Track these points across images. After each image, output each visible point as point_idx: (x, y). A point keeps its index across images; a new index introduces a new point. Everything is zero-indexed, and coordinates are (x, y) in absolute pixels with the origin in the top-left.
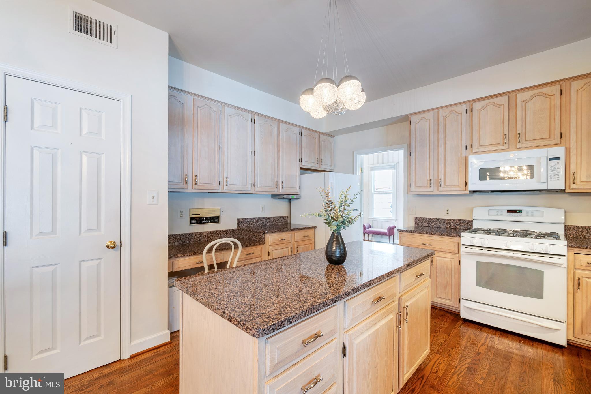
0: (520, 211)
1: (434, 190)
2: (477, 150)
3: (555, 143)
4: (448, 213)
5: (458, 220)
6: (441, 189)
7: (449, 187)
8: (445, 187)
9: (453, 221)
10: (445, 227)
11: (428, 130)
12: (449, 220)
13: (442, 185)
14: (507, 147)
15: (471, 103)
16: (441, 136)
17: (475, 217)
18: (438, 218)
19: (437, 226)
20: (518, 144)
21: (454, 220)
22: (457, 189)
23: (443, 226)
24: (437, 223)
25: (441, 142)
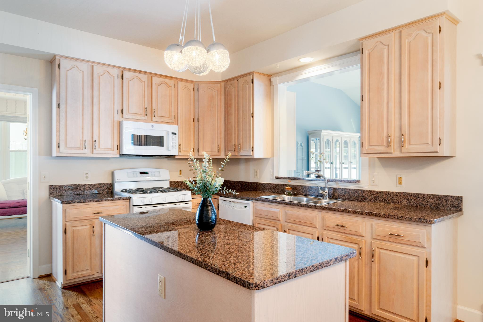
0: (147, 173)
1: (87, 153)
2: (127, 117)
3: (171, 122)
4: (87, 177)
5: (98, 184)
6: (95, 151)
7: (103, 149)
8: (99, 149)
9: (93, 185)
10: (86, 193)
11: (81, 82)
12: (89, 185)
13: (97, 147)
14: (146, 119)
15: (122, 70)
16: (96, 93)
17: (118, 180)
18: (77, 183)
19: (77, 193)
20: (153, 118)
21: (95, 185)
22: (111, 152)
23: (84, 192)
24: (77, 190)
25: (95, 100)
